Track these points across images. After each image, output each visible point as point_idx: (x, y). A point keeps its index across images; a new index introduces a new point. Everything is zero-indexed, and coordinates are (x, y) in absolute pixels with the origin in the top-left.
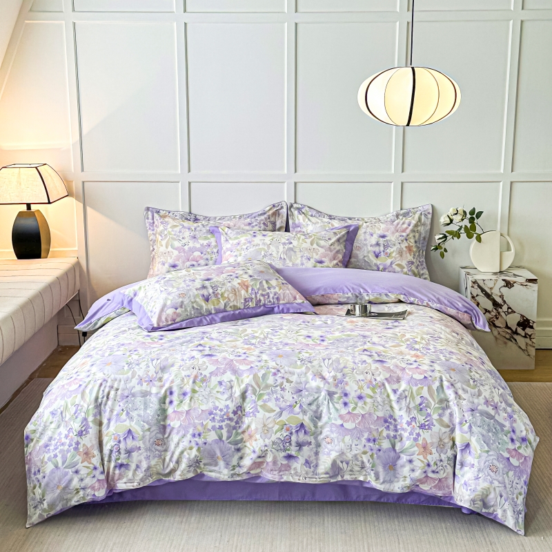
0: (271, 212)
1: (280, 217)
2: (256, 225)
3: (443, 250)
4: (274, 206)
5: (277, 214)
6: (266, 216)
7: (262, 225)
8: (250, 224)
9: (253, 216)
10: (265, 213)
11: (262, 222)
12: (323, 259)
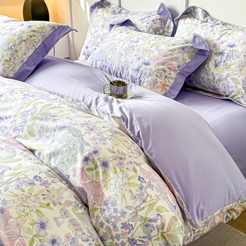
2: (146, 21)
7: (151, 22)
12: (151, 61)
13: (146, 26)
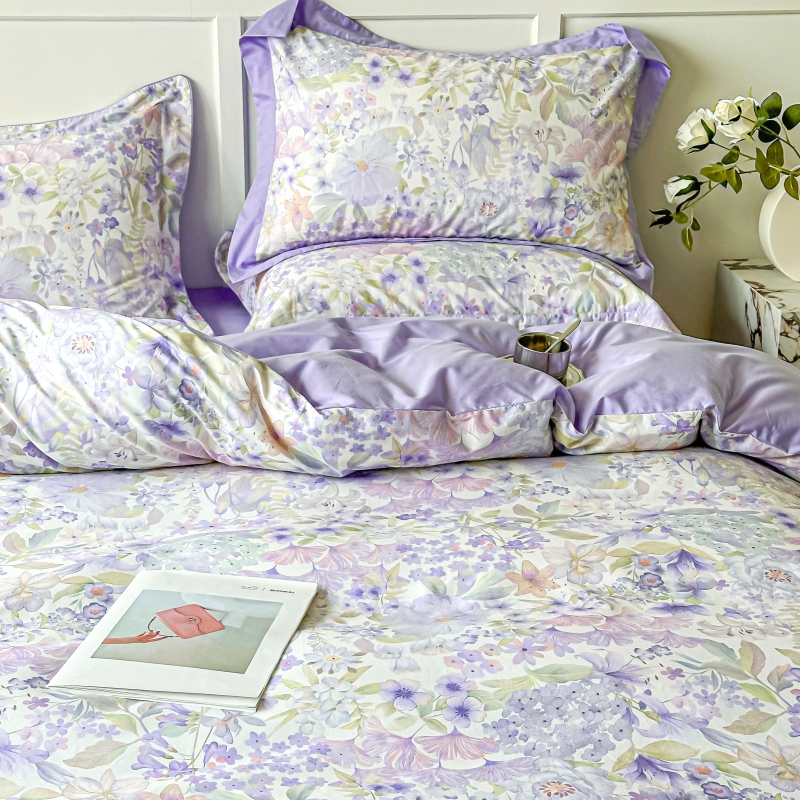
0: (143, 110)
1: (174, 124)
2: (100, 155)
3: (688, 226)
4: (151, 91)
5: (162, 114)
6: (127, 122)
7: (118, 154)
8: (78, 152)
9: (88, 124)
10: (124, 115)
11: (118, 144)
13: (112, 172)
